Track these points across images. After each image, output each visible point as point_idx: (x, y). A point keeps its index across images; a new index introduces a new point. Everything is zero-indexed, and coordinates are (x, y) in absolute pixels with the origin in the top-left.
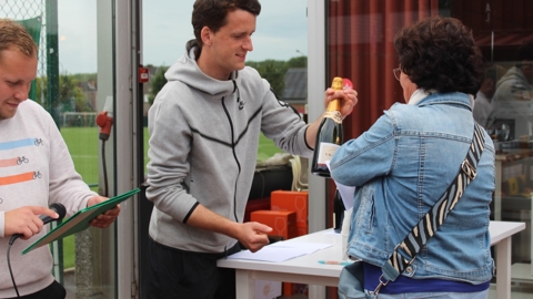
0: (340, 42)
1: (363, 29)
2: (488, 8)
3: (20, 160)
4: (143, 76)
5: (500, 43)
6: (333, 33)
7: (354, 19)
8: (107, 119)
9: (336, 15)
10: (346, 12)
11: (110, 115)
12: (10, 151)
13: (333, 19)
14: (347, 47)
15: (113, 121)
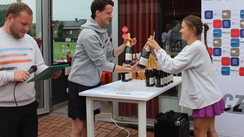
0: (123, 13)
1: (132, 9)
2: (173, 2)
3: (25, 55)
4: (53, 25)
5: (177, 14)
6: (121, 10)
7: (128, 5)
8: (40, 41)
9: (122, 4)
10: (126, 3)
11: (41, 39)
12: (22, 51)
13: (121, 5)
14: (126, 15)
15: (42, 41)
